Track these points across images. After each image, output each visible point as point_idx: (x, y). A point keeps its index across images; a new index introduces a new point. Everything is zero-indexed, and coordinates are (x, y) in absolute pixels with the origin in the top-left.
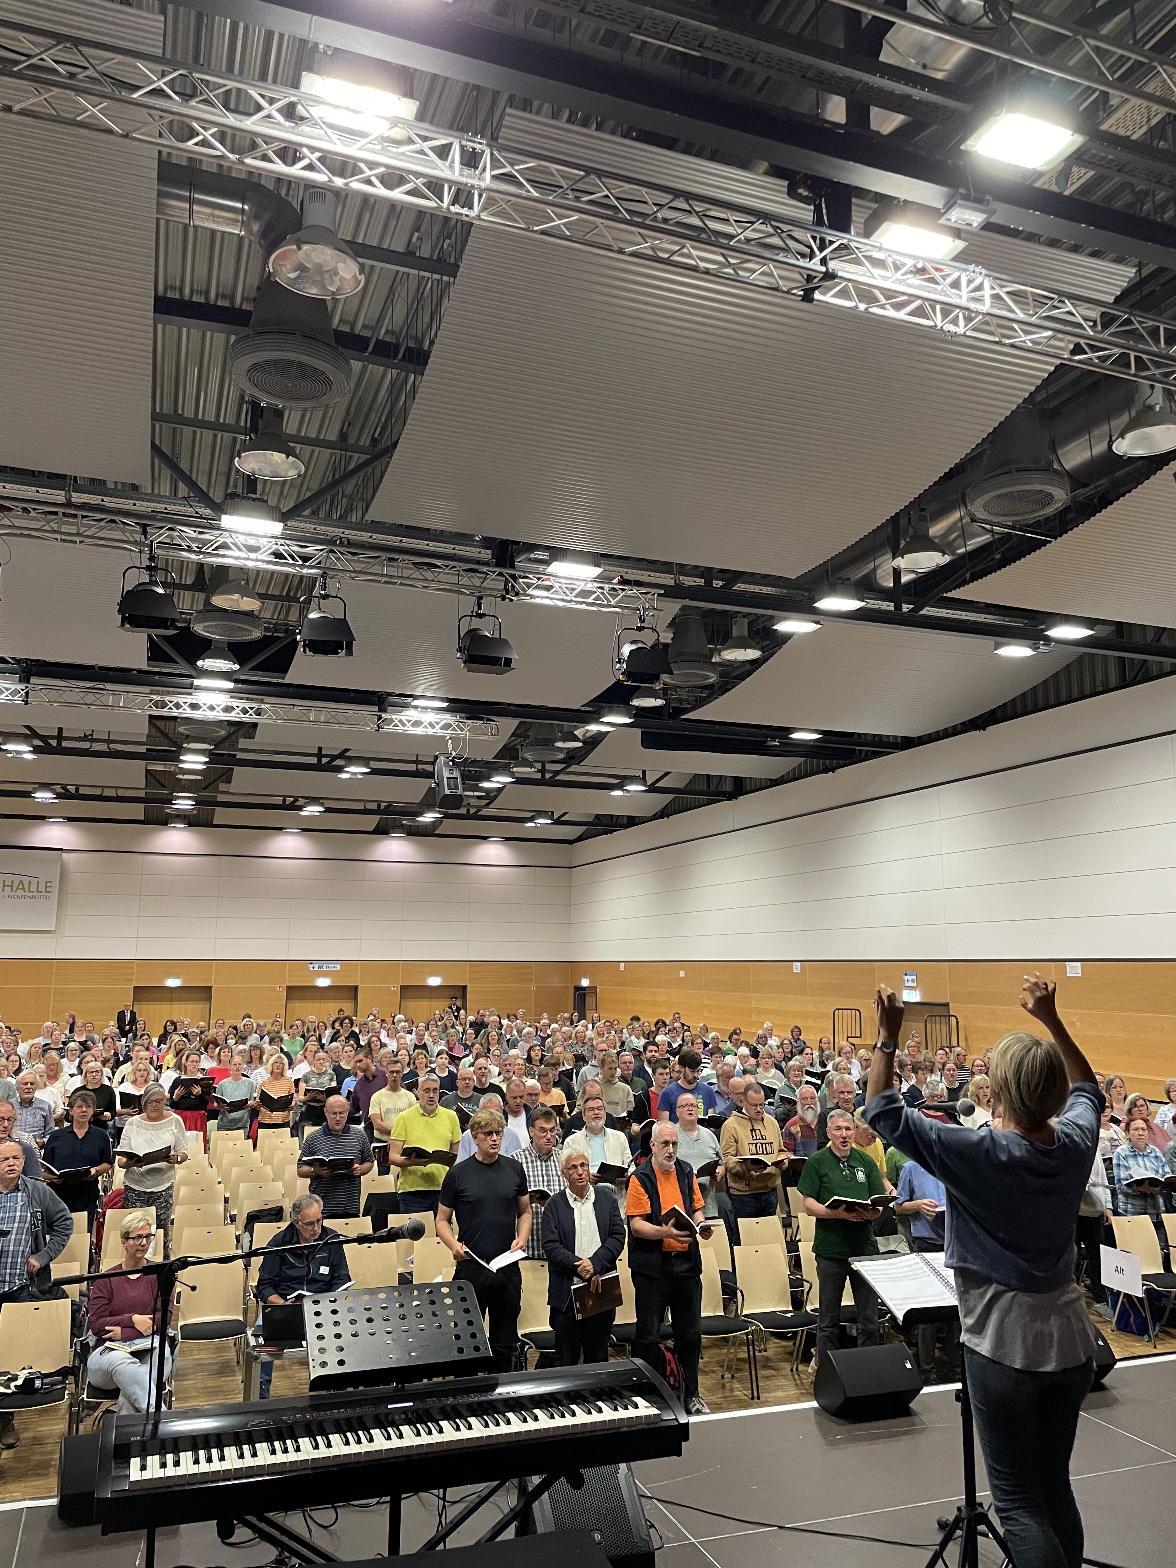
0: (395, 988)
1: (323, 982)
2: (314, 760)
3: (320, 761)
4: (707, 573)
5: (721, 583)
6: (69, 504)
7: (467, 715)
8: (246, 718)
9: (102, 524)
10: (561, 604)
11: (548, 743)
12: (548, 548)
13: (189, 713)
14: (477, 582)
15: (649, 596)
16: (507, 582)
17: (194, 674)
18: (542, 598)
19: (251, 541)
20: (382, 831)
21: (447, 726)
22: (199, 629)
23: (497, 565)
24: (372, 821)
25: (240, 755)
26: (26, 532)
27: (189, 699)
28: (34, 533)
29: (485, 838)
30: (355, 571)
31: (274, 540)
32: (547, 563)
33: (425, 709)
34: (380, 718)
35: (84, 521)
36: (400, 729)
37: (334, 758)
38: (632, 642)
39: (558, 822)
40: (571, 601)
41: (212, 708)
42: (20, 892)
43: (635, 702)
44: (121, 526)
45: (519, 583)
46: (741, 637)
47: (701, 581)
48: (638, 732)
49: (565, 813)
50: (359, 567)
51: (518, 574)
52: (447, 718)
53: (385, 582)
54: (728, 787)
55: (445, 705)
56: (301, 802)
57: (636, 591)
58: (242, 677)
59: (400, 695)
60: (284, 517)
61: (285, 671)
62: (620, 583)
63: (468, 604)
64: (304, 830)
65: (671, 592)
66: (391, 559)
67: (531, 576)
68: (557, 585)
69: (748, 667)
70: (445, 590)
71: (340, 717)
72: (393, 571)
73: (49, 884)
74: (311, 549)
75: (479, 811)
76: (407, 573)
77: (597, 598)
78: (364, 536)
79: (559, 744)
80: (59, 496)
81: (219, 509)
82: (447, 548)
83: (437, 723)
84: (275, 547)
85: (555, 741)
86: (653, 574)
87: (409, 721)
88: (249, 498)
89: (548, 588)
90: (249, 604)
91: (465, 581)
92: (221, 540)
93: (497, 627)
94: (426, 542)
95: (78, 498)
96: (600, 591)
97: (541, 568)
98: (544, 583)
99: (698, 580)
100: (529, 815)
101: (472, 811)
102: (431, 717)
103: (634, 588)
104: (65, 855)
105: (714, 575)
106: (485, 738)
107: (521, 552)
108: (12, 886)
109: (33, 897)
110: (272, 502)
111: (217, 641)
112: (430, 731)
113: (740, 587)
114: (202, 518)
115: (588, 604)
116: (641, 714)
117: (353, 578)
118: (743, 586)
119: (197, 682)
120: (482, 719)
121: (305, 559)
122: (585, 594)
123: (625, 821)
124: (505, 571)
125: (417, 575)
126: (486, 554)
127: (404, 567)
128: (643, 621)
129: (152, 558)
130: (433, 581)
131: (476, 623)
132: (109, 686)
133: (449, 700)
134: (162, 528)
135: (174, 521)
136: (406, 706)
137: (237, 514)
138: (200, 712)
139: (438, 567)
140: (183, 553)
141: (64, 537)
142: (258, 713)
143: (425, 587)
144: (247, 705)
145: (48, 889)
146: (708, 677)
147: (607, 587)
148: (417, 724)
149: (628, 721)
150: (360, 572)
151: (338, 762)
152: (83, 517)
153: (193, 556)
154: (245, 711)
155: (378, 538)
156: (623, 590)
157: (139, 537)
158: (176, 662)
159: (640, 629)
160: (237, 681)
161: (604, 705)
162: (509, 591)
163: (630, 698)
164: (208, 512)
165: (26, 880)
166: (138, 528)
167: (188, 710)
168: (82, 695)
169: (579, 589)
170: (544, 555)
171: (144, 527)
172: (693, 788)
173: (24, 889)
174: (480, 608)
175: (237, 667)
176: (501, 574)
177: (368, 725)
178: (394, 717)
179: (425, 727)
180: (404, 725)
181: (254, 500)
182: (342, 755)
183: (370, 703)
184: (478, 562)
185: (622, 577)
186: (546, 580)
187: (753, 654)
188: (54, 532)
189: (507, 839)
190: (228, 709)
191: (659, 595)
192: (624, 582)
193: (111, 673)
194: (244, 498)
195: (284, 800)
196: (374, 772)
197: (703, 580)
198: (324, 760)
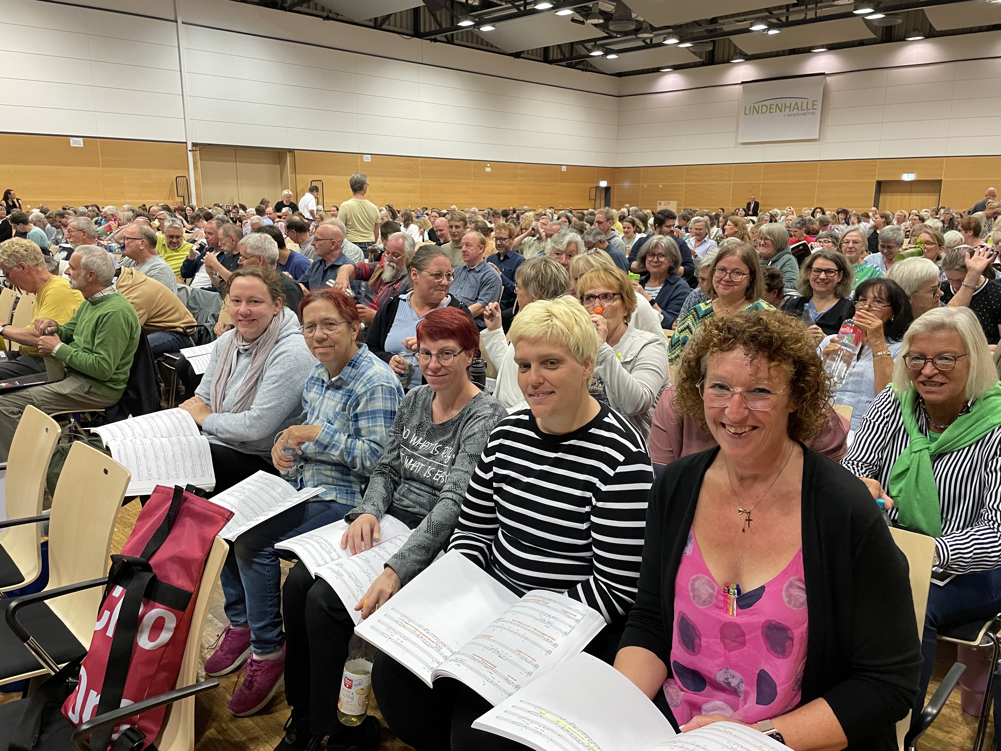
42: (796, 111)
73: (815, 103)
104: (828, 78)
108: (790, 107)
109: (804, 114)
145: (814, 107)
165: (799, 101)
173: (798, 108)
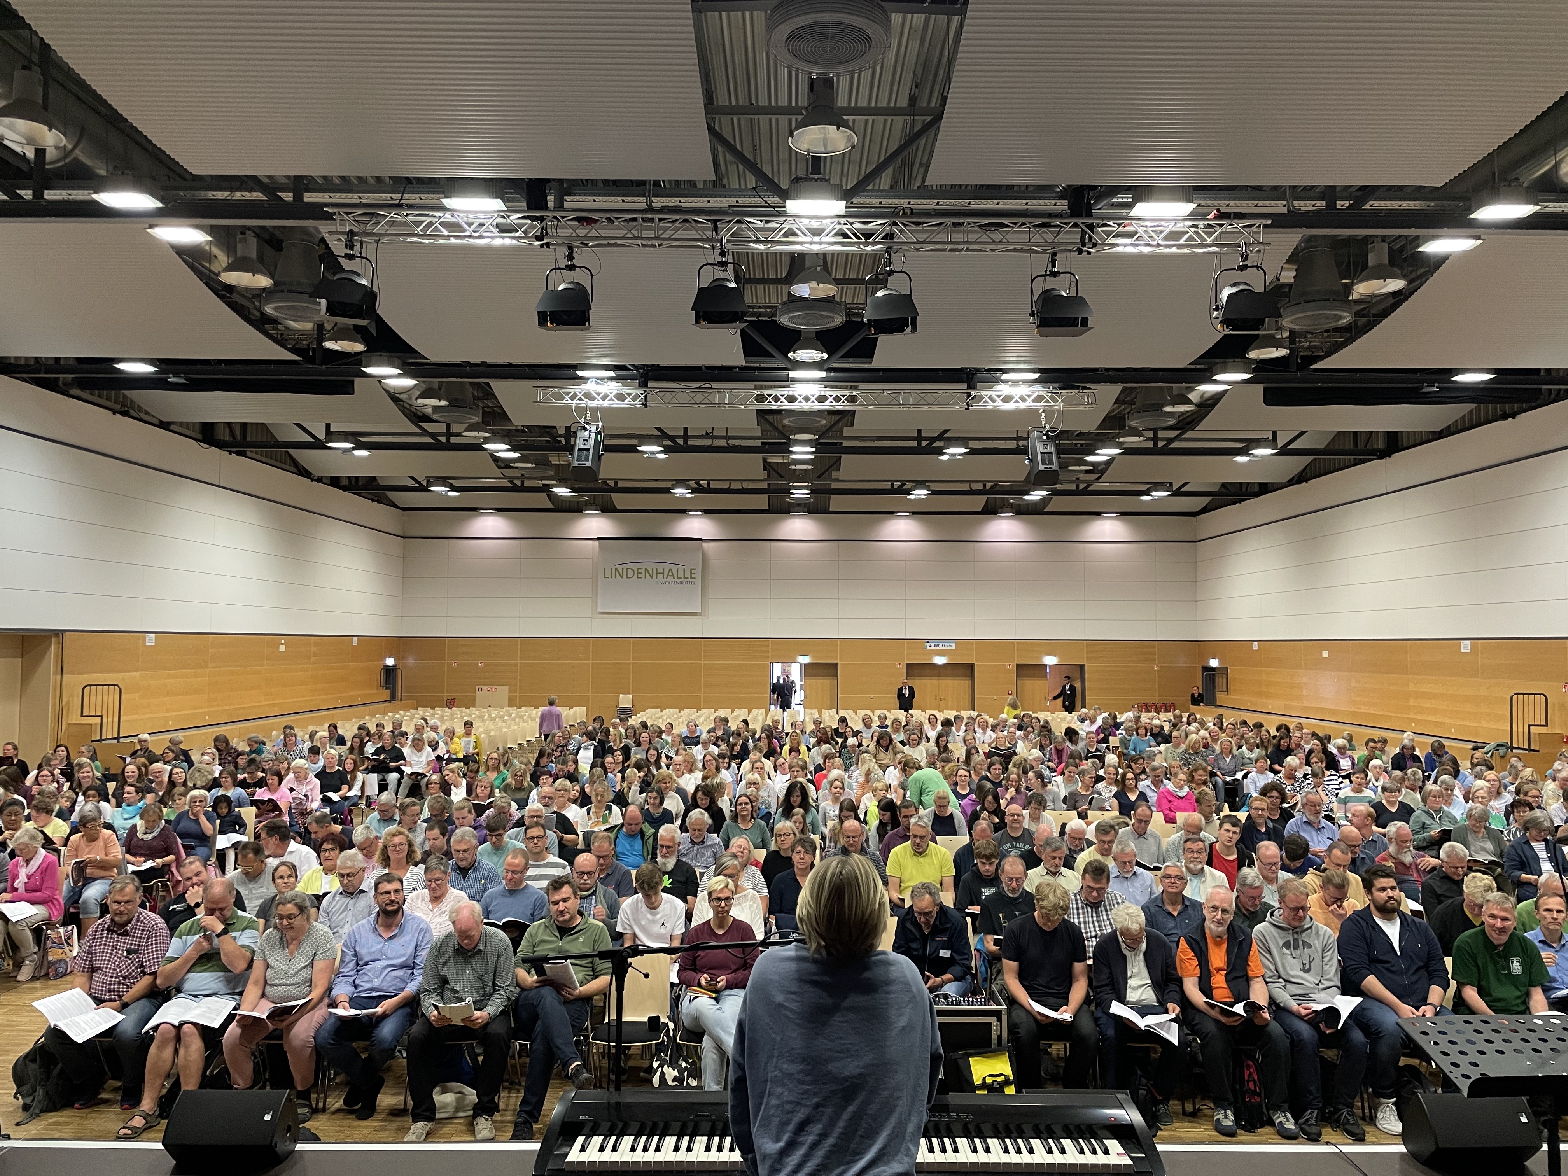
0: (1011, 667)
1: (940, 660)
2: (914, 444)
3: (919, 444)
4: (1330, 193)
5: (1347, 204)
6: (650, 209)
7: (1061, 385)
8: (838, 406)
9: (677, 224)
10: (1146, 250)
11: (1156, 408)
12: (1128, 189)
13: (786, 405)
14: (1050, 237)
15: (1254, 229)
16: (1083, 233)
17: (789, 366)
18: (1125, 245)
19: (815, 224)
20: (991, 511)
21: (1039, 399)
22: (784, 320)
23: (1073, 215)
24: (979, 502)
25: (846, 444)
26: (612, 242)
27: (786, 392)
28: (619, 242)
29: (1098, 514)
30: (918, 242)
31: (836, 220)
32: (1130, 206)
33: (1015, 383)
34: (969, 395)
35: (662, 224)
36: (990, 405)
37: (933, 440)
38: (1233, 285)
39: (1178, 493)
40: (1159, 245)
41: (807, 399)
42: (671, 579)
43: (1253, 355)
44: (694, 224)
45: (1098, 233)
46: (1379, 266)
47: (1321, 204)
48: (1260, 388)
49: (1186, 484)
50: (922, 237)
51: (1095, 222)
52: (1039, 389)
53: (951, 250)
54: (1381, 444)
55: (1036, 376)
56: (908, 486)
57: (1237, 225)
58: (834, 365)
59: (990, 370)
60: (847, 195)
61: (871, 356)
62: (1216, 218)
63: (1042, 263)
64: (914, 513)
65: (1279, 222)
66: (955, 225)
67: (1110, 223)
68: (1141, 230)
69: (1391, 301)
70: (1015, 250)
71: (929, 398)
72: (959, 237)
73: (693, 572)
74: (875, 224)
75: (1089, 486)
76: (972, 237)
77: (1191, 238)
78: (930, 204)
79: (1168, 409)
80: (640, 203)
81: (785, 195)
82: (1019, 204)
83: (1029, 396)
84: (838, 227)
85: (1163, 405)
86: (1260, 203)
87: (999, 396)
88: (811, 179)
89: (1131, 235)
90: (825, 290)
91: (1037, 238)
92: (786, 227)
93: (1074, 284)
94: (996, 201)
95: (658, 202)
96: (1193, 230)
97: (1124, 212)
98: (1127, 229)
99: (1318, 203)
100: (1144, 487)
101: (1082, 486)
102: (1024, 390)
103: (1235, 222)
104: (705, 545)
105: (1338, 195)
106: (1082, 408)
107: (1099, 198)
108: (664, 573)
109: (680, 583)
110: (835, 180)
111: (807, 331)
112: (1022, 405)
113: (1373, 205)
114: (770, 207)
115: (1179, 247)
116: (1262, 368)
117: (917, 250)
118: (1376, 203)
119: (792, 374)
120: (1077, 388)
121: (868, 235)
122: (1175, 235)
123: (1256, 489)
124: (1080, 221)
125: (984, 238)
126: (1063, 205)
127: (971, 231)
128: (1246, 259)
129: (723, 254)
130: (1001, 242)
131: (1051, 283)
132: (715, 385)
133: (1040, 371)
134: (730, 222)
135: (740, 213)
136: (998, 381)
137: (801, 198)
138: (796, 403)
139: (1007, 226)
140: (752, 245)
141: (644, 242)
142: (852, 399)
143: (993, 250)
144: (839, 393)
145: (693, 575)
146: (1341, 318)
147: (1201, 224)
148: (1007, 399)
149: (1247, 376)
150: (924, 242)
151: (938, 444)
152: (660, 220)
153: (762, 247)
154: (837, 399)
155: (946, 204)
156: (1221, 225)
157: (710, 234)
158: (773, 356)
159: (1242, 268)
160: (828, 370)
161: (1218, 360)
162: (1084, 244)
163: (1247, 351)
164: (774, 200)
165: (674, 568)
166: (710, 225)
167: (786, 403)
168: (692, 395)
169: (1167, 231)
170: (1127, 198)
171: (715, 222)
172: (1337, 447)
173: (673, 576)
174: (1054, 266)
175: (825, 356)
176: (1076, 225)
177: (958, 404)
178: (983, 393)
179: (1017, 401)
180: (994, 401)
181: (816, 180)
182: (940, 437)
183: (960, 381)
184: (1050, 215)
185: (1218, 210)
186: (1128, 225)
187: (1396, 284)
188: (635, 238)
189: (1123, 514)
190: (822, 399)
191: (1266, 226)
192: (1221, 216)
193: (716, 372)
194: (806, 180)
195: (892, 485)
196: (974, 452)
197: (1324, 203)
198: (924, 443)
